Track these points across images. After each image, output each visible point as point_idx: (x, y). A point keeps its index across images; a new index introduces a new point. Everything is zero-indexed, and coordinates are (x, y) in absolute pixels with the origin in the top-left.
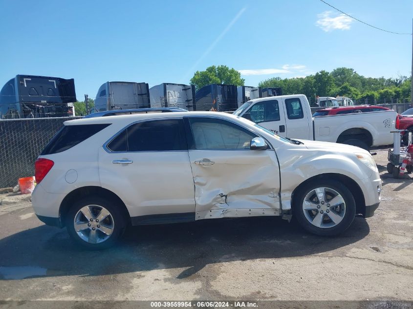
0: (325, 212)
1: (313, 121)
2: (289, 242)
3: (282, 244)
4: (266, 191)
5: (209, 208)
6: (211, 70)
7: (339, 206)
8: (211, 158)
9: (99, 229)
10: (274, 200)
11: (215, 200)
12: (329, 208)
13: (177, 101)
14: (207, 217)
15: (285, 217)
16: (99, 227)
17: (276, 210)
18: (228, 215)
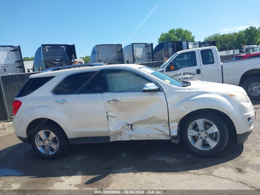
0: (204, 138)
1: (222, 66)
2: (175, 160)
3: (169, 161)
4: (159, 121)
5: (120, 133)
6: (172, 32)
7: (214, 134)
8: (118, 99)
9: (50, 145)
10: (165, 128)
11: (123, 127)
12: (206, 135)
13: (141, 55)
14: (119, 139)
15: (173, 141)
16: (50, 144)
17: (167, 136)
18: (133, 138)
